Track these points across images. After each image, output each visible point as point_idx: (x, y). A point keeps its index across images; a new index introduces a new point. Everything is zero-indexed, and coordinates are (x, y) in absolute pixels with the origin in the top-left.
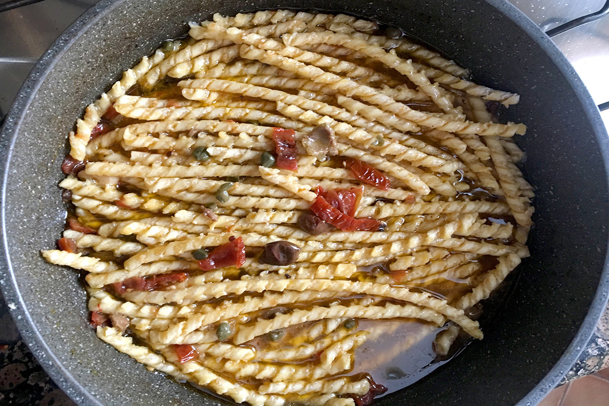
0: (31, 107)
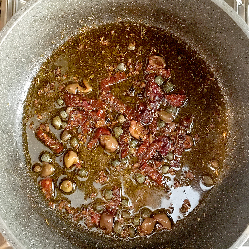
0: (7, 38)
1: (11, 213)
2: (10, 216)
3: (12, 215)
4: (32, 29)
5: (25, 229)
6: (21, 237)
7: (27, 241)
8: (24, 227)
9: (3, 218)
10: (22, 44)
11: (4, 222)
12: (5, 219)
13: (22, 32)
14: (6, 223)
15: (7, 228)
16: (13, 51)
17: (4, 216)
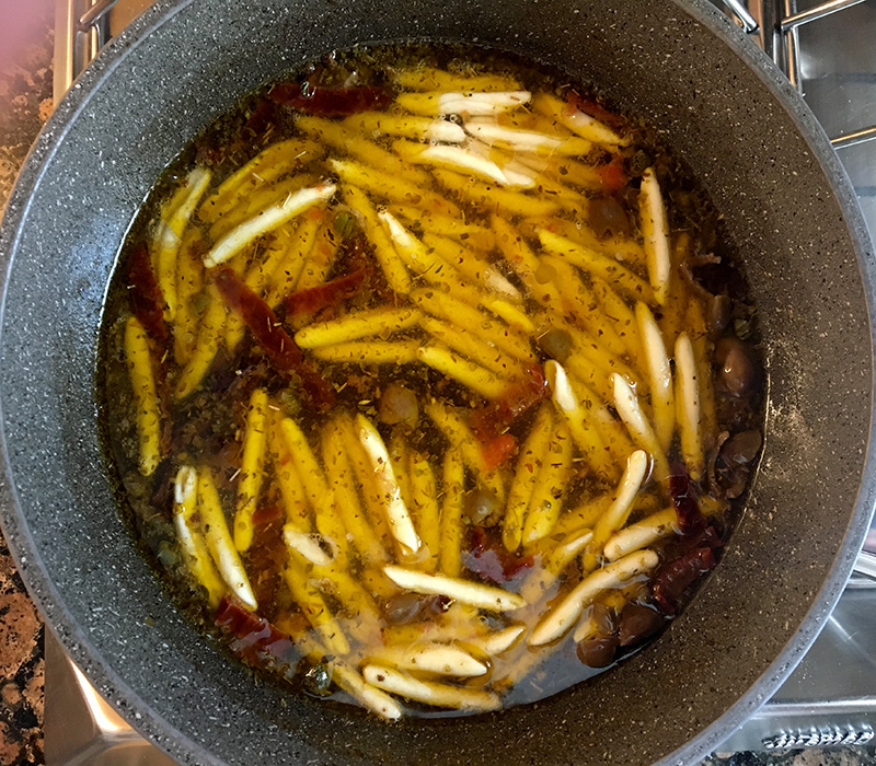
1: (54, 517)
2: (49, 524)
3: (57, 525)
4: (233, 29)
5: (84, 572)
6: (67, 588)
7: (82, 603)
8: (83, 565)
9: (28, 521)
10: (194, 65)
11: (31, 531)
12: (34, 526)
13: (205, 31)
14: (35, 537)
15: (34, 550)
16: (165, 77)
17: (32, 517)
